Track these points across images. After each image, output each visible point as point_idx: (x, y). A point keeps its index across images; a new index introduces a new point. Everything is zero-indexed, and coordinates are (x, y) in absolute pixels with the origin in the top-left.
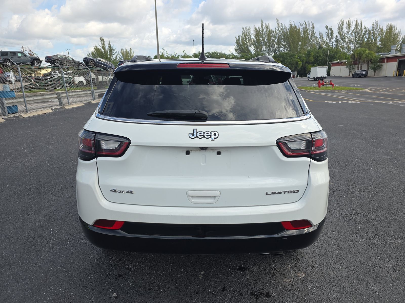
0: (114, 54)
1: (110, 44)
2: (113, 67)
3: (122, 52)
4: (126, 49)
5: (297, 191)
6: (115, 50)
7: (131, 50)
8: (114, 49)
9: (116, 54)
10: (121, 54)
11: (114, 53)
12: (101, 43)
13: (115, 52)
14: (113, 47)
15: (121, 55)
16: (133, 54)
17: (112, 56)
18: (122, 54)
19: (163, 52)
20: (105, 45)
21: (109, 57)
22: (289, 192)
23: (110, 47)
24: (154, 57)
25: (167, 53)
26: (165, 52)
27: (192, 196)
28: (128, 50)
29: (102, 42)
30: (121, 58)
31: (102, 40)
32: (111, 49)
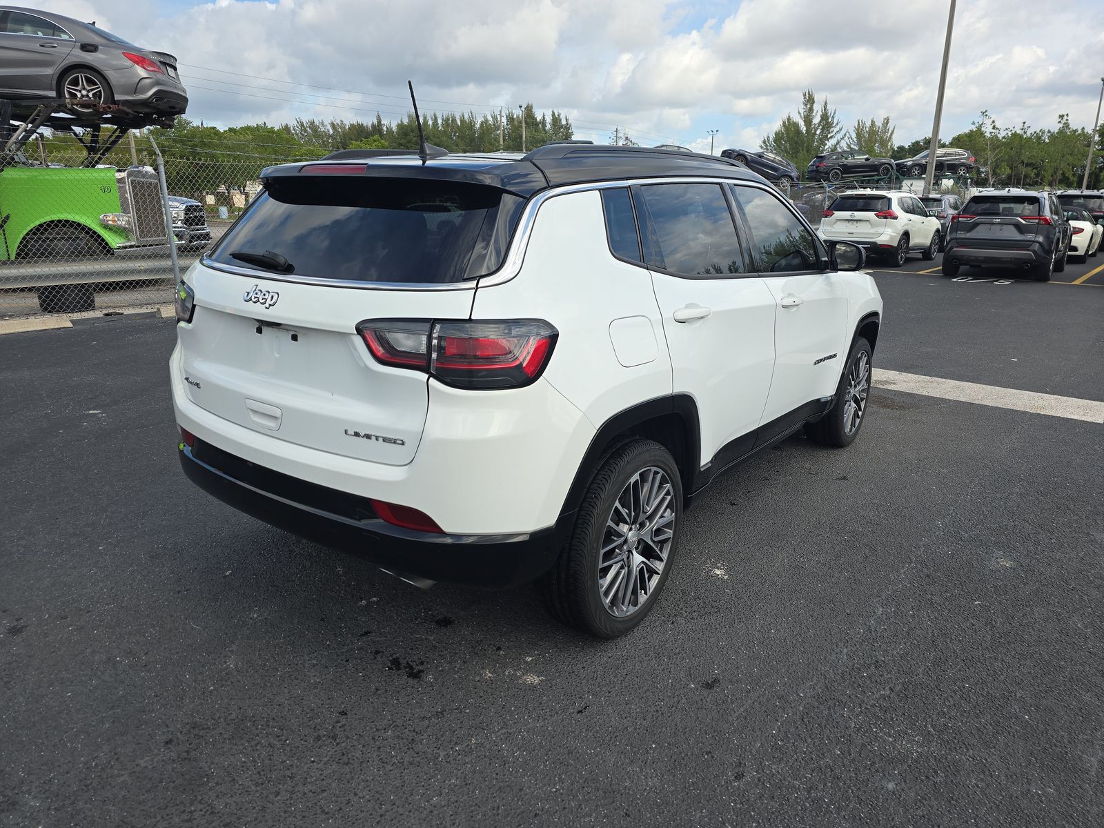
0: (831, 137)
1: (825, 110)
2: (792, 174)
3: (858, 130)
4: (872, 121)
5: (401, 442)
6: (837, 124)
7: (887, 121)
8: (835, 122)
9: (839, 136)
10: (854, 136)
11: (832, 135)
12: (803, 106)
13: (835, 131)
14: (833, 117)
15: (855, 140)
16: (891, 135)
17: (826, 142)
18: (859, 135)
19: (980, 123)
20: (814, 114)
21: (816, 143)
22: (385, 440)
23: (825, 117)
24: (954, 139)
25: (994, 127)
26: (988, 122)
27: (254, 412)
28: (879, 124)
29: (806, 105)
30: (852, 146)
31: (810, 100)
32: (827, 123)
